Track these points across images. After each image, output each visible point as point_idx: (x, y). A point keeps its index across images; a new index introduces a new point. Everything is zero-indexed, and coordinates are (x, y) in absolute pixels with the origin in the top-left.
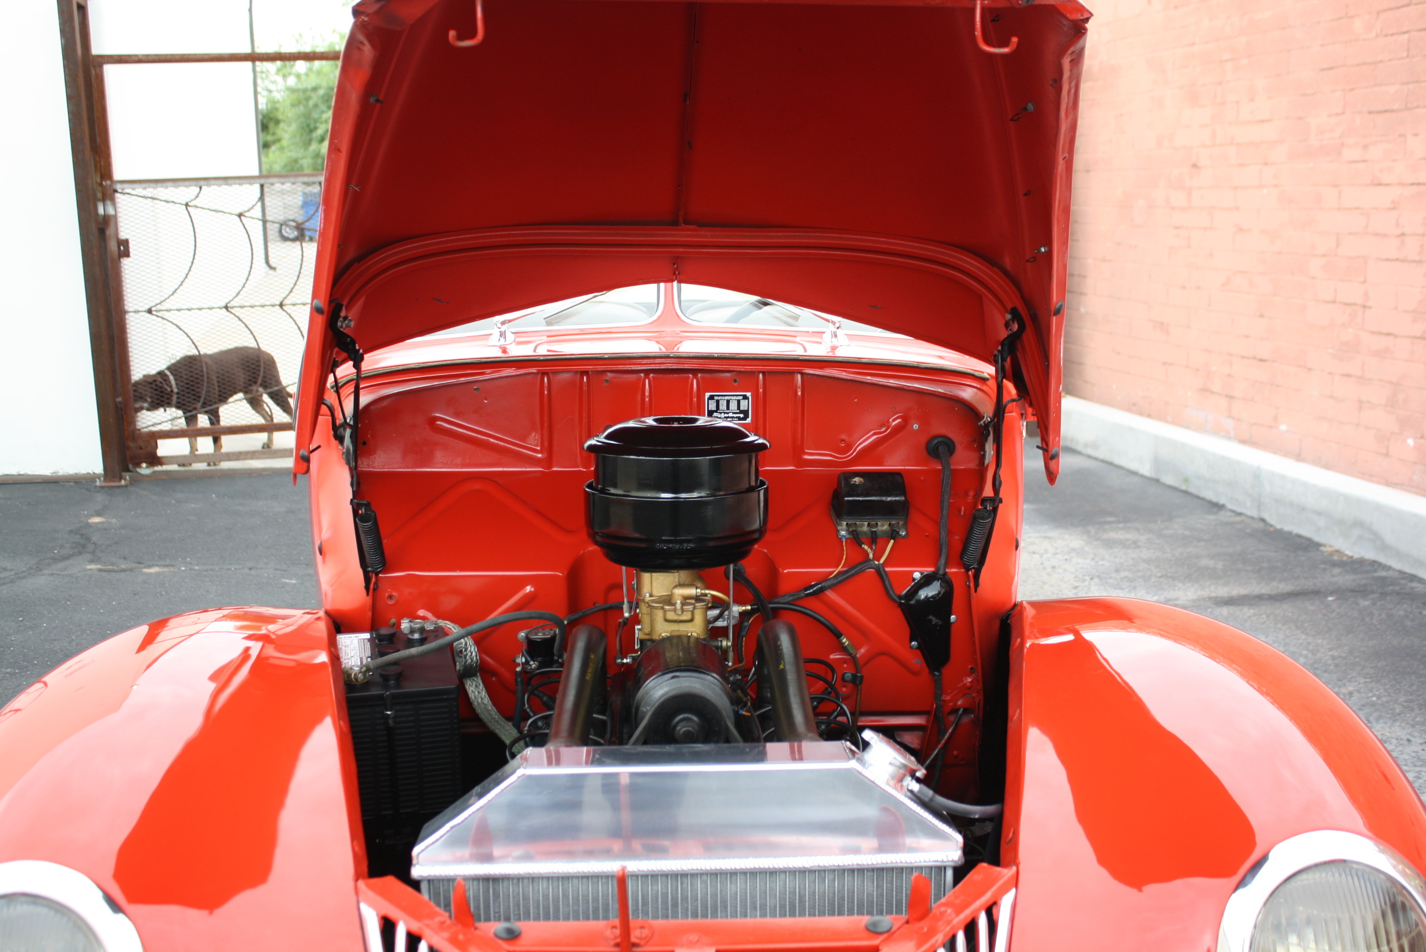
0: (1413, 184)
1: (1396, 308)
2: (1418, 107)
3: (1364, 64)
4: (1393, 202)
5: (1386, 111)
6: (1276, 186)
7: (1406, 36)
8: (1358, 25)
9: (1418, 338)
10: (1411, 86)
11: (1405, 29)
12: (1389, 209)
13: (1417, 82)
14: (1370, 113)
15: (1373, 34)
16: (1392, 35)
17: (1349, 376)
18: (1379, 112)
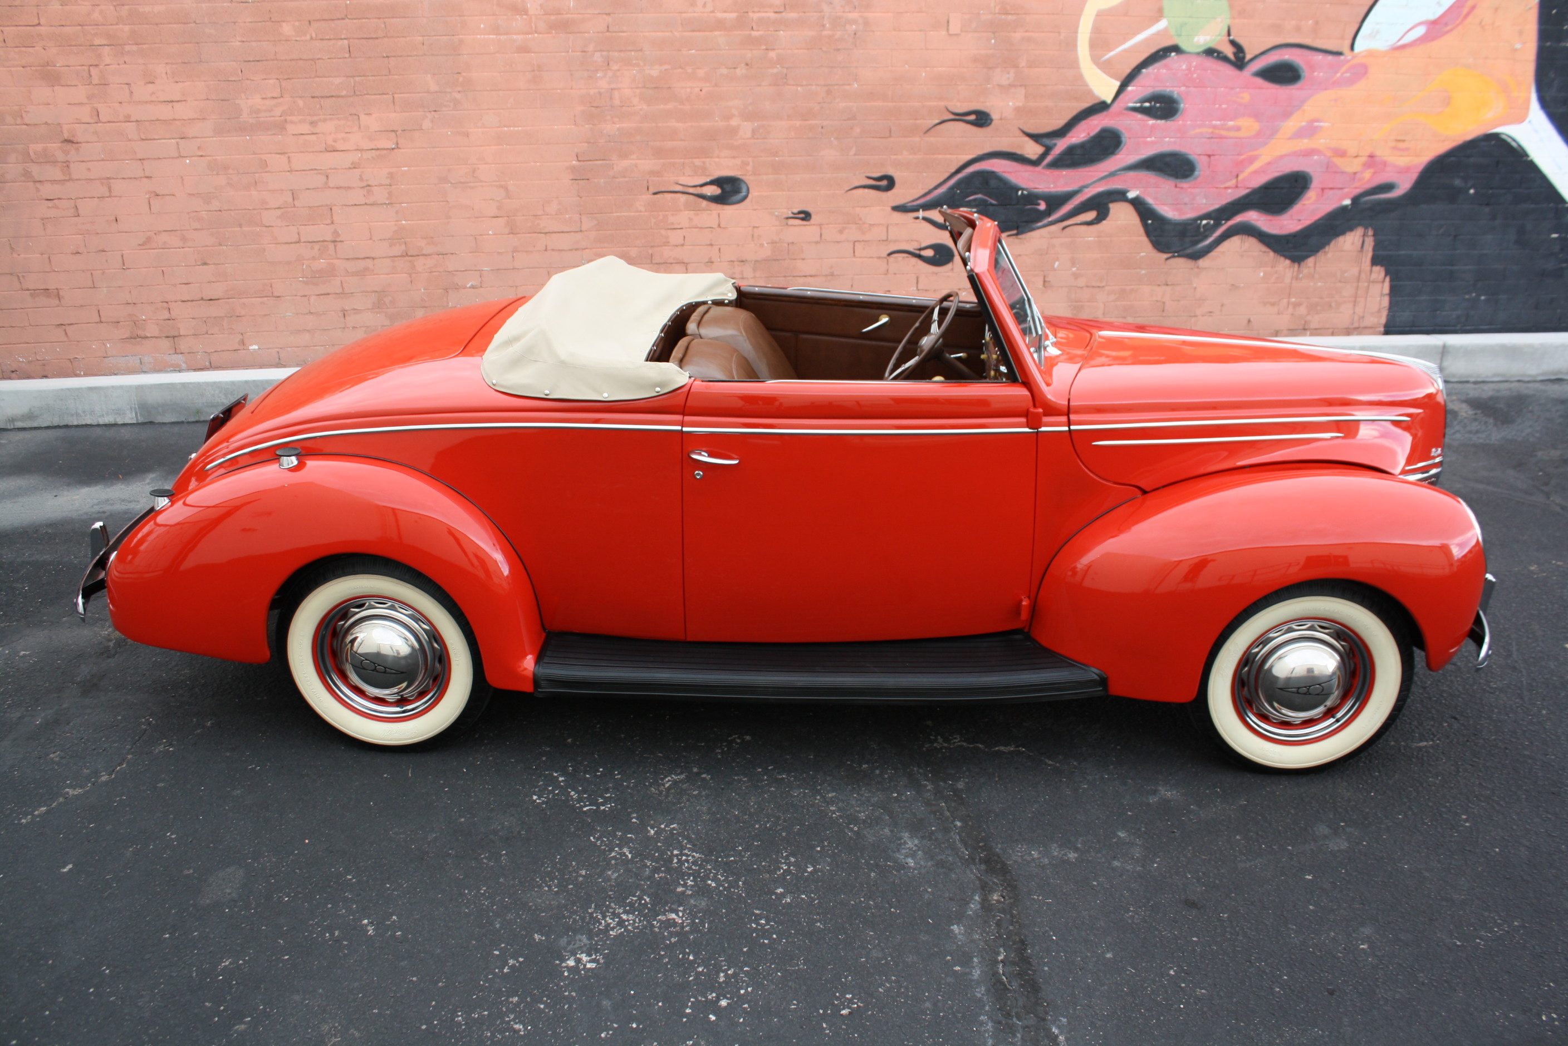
0: (372, 149)
1: (371, 239)
2: (368, 94)
3: (301, 59)
4: (352, 164)
5: (332, 96)
6: (202, 156)
7: (346, 42)
8: (287, 29)
9: (398, 256)
10: (357, 79)
11: (343, 37)
12: (350, 168)
13: (364, 76)
14: (313, 97)
15: (308, 37)
16: (330, 39)
17: (328, 294)
18: (322, 97)
